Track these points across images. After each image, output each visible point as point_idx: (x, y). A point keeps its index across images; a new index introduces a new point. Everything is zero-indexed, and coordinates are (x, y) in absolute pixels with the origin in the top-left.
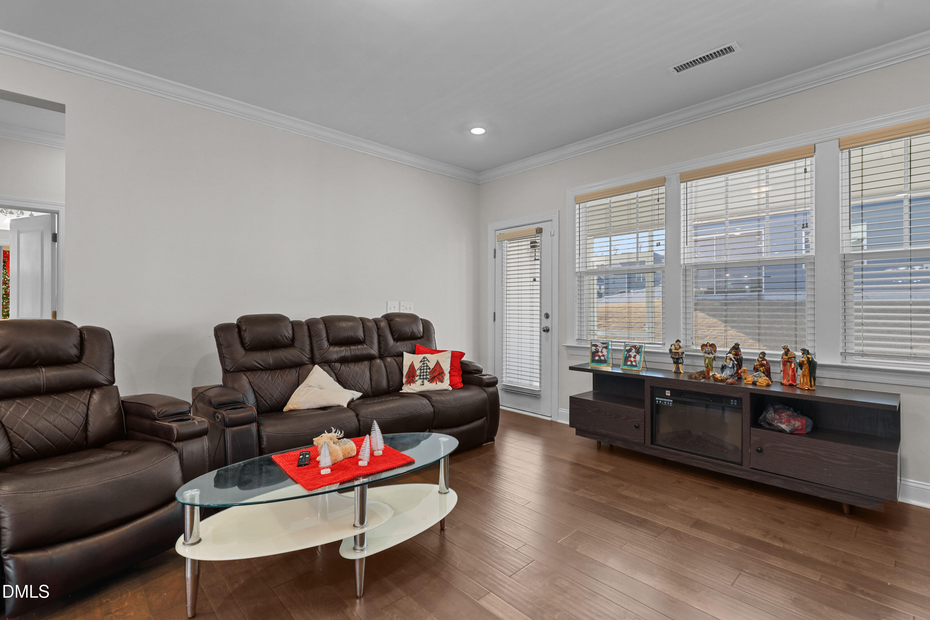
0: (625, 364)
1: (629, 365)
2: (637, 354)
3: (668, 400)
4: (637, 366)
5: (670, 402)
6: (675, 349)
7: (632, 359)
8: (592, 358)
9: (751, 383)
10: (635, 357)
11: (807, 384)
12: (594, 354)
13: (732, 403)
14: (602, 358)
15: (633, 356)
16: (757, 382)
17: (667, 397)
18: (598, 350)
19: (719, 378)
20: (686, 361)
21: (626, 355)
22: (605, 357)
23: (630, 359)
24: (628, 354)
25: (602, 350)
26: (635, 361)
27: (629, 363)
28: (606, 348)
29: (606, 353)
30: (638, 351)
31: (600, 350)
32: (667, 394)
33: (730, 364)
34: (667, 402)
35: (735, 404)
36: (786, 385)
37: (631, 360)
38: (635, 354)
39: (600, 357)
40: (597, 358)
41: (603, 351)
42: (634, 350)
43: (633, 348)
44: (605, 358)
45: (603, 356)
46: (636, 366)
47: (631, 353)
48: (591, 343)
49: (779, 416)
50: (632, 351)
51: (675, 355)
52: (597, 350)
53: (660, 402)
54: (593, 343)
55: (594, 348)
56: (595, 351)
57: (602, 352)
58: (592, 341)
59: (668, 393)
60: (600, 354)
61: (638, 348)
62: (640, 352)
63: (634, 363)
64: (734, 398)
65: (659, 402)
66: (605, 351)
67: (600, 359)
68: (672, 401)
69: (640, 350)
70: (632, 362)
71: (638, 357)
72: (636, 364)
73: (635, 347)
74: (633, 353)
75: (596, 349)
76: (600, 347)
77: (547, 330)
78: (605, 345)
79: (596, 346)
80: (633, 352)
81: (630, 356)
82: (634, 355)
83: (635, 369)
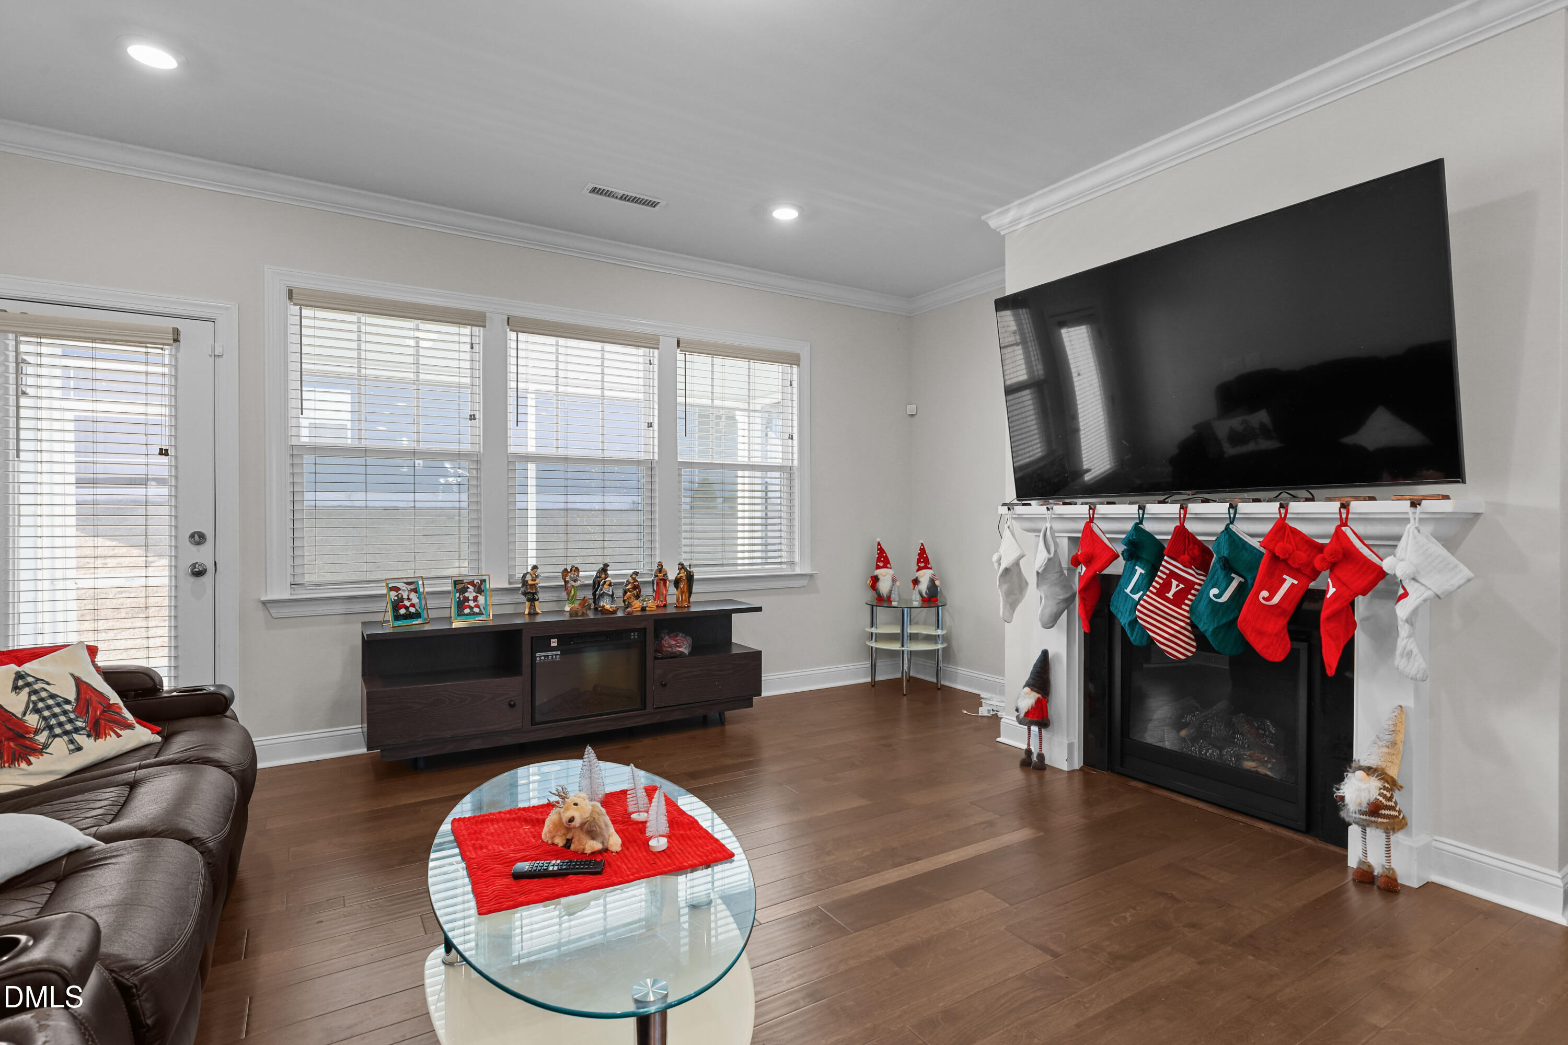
0: (460, 613)
1: (467, 615)
2: (478, 595)
3: (554, 653)
4: (483, 614)
5: (556, 655)
6: (532, 580)
7: (472, 604)
8: (394, 612)
9: (639, 609)
10: (475, 599)
11: (685, 601)
12: (397, 605)
13: (632, 637)
14: (412, 610)
15: (471, 598)
16: (647, 606)
17: (554, 649)
18: (402, 596)
19: (611, 610)
20: (541, 596)
21: (459, 598)
22: (417, 608)
23: (466, 604)
24: (461, 596)
25: (408, 596)
26: (477, 606)
27: (467, 611)
28: (415, 591)
29: (417, 601)
30: (479, 590)
31: (405, 596)
32: (552, 645)
33: (609, 591)
34: (552, 656)
35: (636, 637)
36: (661, 606)
37: (469, 605)
38: (475, 594)
39: (407, 608)
40: (402, 611)
41: (411, 597)
42: (471, 588)
43: (469, 586)
44: (416, 610)
45: (413, 605)
46: (481, 614)
47: (467, 595)
48: (387, 584)
49: (676, 641)
50: (469, 590)
51: (532, 589)
52: (400, 596)
53: (543, 658)
54: (390, 585)
55: (393, 593)
56: (396, 598)
57: (408, 599)
58: (388, 582)
59: (554, 643)
60: (407, 603)
61: (477, 585)
62: (483, 591)
63: (476, 610)
64: (634, 630)
65: (540, 659)
66: (413, 596)
67: (408, 613)
68: (559, 653)
69: (483, 587)
70: (471, 608)
71: (481, 599)
72: (480, 610)
73: (472, 583)
74: (471, 594)
75: (397, 596)
76: (404, 590)
77: (198, 572)
78: (412, 587)
79: (396, 589)
80: (471, 592)
81: (467, 599)
82: (474, 597)
83: (481, 619)
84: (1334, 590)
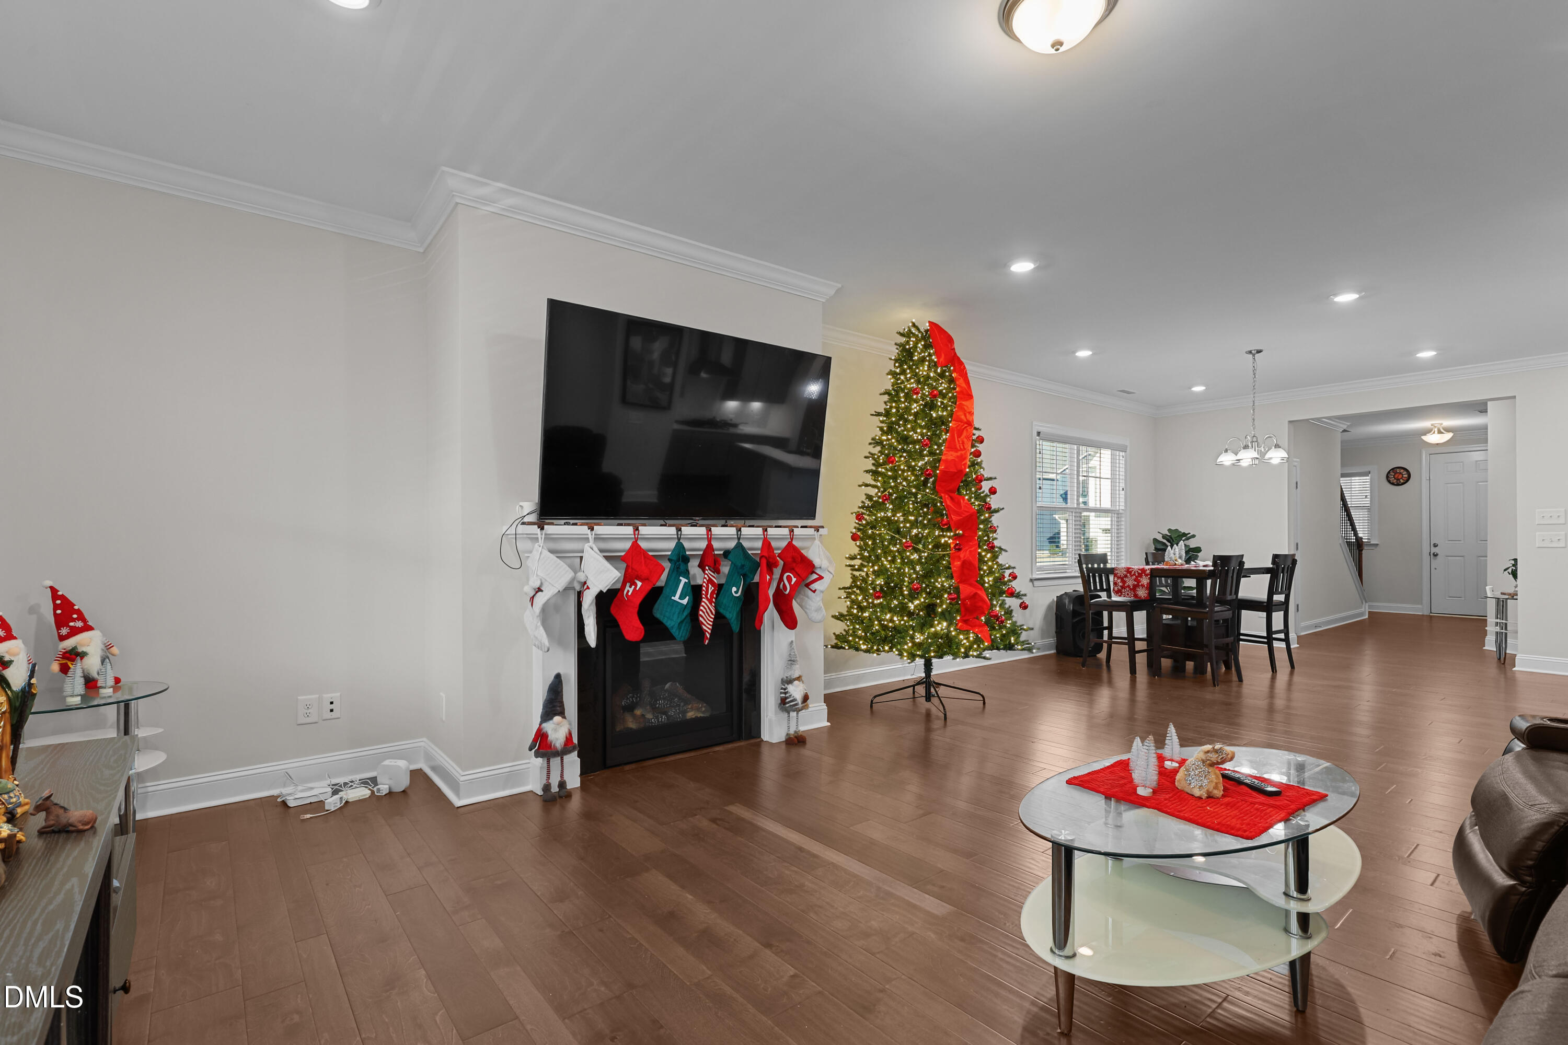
84: (795, 579)
